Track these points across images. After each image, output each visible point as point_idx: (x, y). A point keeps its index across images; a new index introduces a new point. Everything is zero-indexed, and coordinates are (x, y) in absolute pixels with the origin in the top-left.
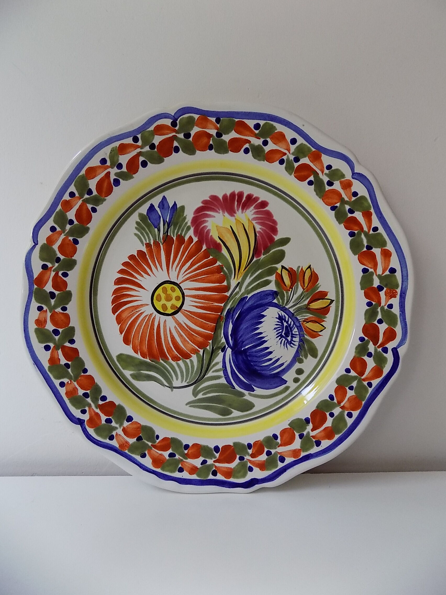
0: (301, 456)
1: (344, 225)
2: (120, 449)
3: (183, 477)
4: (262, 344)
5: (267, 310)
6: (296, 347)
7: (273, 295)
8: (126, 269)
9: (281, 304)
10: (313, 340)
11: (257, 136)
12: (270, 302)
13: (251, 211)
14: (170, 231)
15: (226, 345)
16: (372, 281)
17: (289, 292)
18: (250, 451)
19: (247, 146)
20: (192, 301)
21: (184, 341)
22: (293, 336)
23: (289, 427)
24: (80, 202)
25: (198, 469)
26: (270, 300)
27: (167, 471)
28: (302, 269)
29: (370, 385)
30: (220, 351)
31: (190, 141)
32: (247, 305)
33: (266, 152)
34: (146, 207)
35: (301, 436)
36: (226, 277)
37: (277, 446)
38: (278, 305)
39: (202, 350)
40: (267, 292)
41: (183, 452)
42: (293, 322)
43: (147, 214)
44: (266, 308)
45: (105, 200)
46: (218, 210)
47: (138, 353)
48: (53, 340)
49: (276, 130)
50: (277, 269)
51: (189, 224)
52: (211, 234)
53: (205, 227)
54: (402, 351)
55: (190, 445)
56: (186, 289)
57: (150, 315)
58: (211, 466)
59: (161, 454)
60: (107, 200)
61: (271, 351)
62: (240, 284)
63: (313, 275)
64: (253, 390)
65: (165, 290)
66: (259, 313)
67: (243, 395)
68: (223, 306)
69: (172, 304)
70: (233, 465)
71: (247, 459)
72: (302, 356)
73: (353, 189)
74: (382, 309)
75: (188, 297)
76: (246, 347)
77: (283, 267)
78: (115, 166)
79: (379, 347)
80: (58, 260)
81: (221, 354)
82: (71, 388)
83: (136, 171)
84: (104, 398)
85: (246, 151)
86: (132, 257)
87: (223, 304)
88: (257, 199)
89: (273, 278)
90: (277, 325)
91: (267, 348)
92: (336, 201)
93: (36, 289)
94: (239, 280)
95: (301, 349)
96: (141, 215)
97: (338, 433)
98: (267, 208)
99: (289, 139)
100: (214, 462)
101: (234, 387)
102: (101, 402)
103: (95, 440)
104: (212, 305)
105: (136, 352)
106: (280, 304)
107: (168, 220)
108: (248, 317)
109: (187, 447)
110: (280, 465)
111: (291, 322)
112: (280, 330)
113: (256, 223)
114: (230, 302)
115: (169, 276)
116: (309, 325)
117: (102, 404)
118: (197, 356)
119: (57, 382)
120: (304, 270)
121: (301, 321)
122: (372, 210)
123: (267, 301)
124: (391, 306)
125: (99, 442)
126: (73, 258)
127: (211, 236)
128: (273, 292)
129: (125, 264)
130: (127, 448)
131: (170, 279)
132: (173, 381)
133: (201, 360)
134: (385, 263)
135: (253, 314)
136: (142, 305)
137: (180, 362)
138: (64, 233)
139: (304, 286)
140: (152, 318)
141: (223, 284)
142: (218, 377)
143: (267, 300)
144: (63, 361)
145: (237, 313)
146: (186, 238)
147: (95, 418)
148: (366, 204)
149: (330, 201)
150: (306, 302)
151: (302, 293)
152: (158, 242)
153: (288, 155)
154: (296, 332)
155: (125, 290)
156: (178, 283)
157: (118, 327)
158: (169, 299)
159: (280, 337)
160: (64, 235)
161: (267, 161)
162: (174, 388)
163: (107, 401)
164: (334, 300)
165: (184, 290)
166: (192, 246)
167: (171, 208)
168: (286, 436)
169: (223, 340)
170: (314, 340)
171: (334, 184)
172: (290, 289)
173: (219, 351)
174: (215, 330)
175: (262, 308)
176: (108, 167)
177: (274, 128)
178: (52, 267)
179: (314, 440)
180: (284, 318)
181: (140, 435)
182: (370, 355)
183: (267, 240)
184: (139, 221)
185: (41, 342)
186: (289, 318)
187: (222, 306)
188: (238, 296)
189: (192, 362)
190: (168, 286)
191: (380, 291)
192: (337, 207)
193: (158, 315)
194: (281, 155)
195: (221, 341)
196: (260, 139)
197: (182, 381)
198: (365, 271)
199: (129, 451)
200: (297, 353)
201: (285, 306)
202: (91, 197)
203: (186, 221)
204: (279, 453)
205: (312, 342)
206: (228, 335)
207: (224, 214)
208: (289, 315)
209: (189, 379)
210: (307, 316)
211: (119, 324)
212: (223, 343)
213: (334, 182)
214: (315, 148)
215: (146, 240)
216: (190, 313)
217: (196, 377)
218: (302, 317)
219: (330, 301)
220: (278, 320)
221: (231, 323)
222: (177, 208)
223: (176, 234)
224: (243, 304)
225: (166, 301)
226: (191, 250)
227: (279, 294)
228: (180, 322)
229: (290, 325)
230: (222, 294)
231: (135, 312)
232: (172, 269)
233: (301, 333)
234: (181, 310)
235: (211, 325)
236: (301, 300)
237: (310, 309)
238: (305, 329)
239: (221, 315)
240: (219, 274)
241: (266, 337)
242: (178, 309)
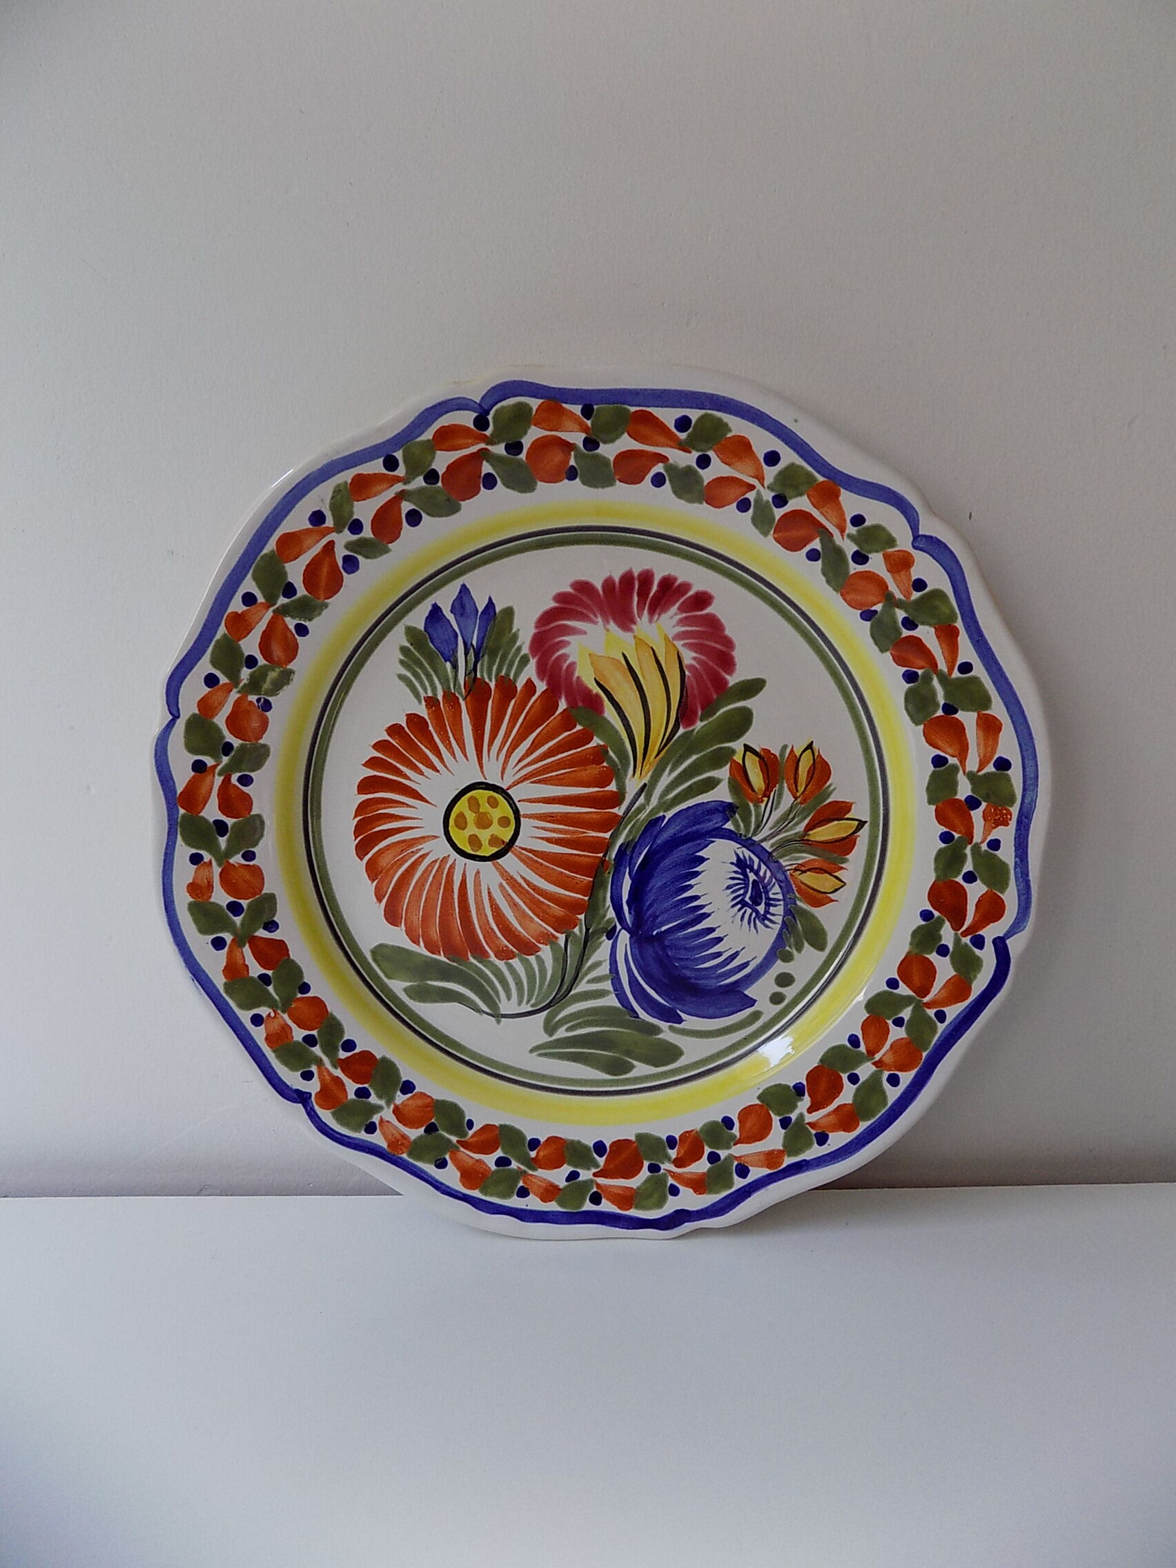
0: (784, 1165)
1: (892, 654)
2: (390, 1151)
3: (529, 1208)
4: (701, 922)
5: (710, 846)
6: (779, 926)
7: (723, 812)
8: (384, 757)
9: (742, 831)
10: (816, 911)
11: (684, 447)
12: (720, 827)
13: (671, 618)
14: (482, 665)
15: (618, 924)
16: (953, 786)
17: (760, 803)
18: (673, 1153)
19: (659, 468)
20: (538, 828)
21: (522, 916)
22: (771, 902)
23: (758, 1102)
24: (269, 614)
25: (560, 1189)
26: (717, 823)
27: (491, 1195)
28: (792, 750)
29: (941, 1016)
30: (604, 937)
31: (521, 459)
32: (665, 836)
33: (705, 483)
34: (424, 609)
35: (785, 1123)
36: (615, 773)
37: (732, 1144)
38: (736, 834)
39: (564, 935)
40: (709, 806)
41: (527, 1155)
42: (770, 870)
43: (425, 628)
44: (707, 842)
45: (326, 606)
46: (592, 616)
47: (419, 942)
48: (229, 927)
49: (730, 430)
50: (733, 752)
51: (525, 650)
52: (577, 674)
53: (565, 657)
54: (1015, 946)
55: (542, 1140)
56: (523, 800)
57: (442, 861)
58: (589, 1183)
59: (478, 1161)
60: (330, 607)
61: (719, 937)
62: (646, 788)
63: (818, 766)
64: (680, 1021)
66: (692, 854)
67: (657, 1030)
68: (608, 837)
69: (492, 836)
70: (635, 1182)
71: (666, 1170)
72: (790, 947)
73: (915, 573)
74: (976, 848)
75: (527, 819)
76: (663, 929)
77: (747, 748)
78: (344, 528)
79: (965, 934)
80: (228, 748)
81: (606, 944)
82: (277, 1027)
83: (395, 535)
84: (349, 1045)
85: (658, 481)
86: (394, 730)
87: (610, 833)
88: (685, 587)
89: (723, 773)
90: (732, 878)
91: (712, 930)
92: (875, 600)
93: (183, 816)
94: (646, 780)
95: (787, 930)
96: (410, 631)
97: (867, 1118)
98: (708, 610)
99: (760, 452)
100: (595, 1175)
101: (637, 1014)
102: (343, 1055)
103: (336, 1135)
104: (584, 835)
105: (416, 942)
107: (474, 643)
108: (667, 862)
109: (534, 1144)
110: (739, 1183)
111: (766, 871)
112: (741, 888)
113: (684, 645)
114: (625, 828)
115: (483, 772)
116: (809, 879)
117: (347, 1058)
118: (551, 948)
119: (245, 1016)
120: (798, 754)
121: (789, 870)
122: (959, 624)
123: (710, 825)
124: (995, 844)
125: (345, 1138)
126: (261, 741)
127: (578, 678)
128: (724, 804)
129: (379, 746)
130: (405, 1150)
131: (486, 779)
132: (500, 1001)
133: (561, 958)
134: (986, 746)
135: (679, 854)
136: (423, 839)
137: (515, 962)
138: (236, 687)
139: (797, 791)
140: (448, 866)
141: (607, 788)
142: (601, 994)
143: (711, 823)
144: (256, 970)
145: (640, 854)
146: (520, 684)
147: (333, 1087)
148: (944, 609)
149: (859, 598)
150: (801, 828)
151: (792, 807)
152: (454, 694)
153: (758, 491)
154: (777, 893)
155: (383, 806)
156: (505, 788)
157: (370, 887)
158: (483, 822)
159: (739, 906)
160: (239, 692)
161: (707, 503)
162: (502, 1017)
163: (357, 1051)
164: (866, 822)
165: (517, 804)
166: (534, 702)
167: (482, 612)
168: (751, 1122)
169: (611, 914)
170: (818, 912)
171: (870, 560)
172: (763, 797)
173: (601, 937)
174: (593, 890)
175: (698, 842)
176: (329, 531)
177: (725, 427)
178: (215, 767)
179: (813, 1132)
180: (748, 863)
181: (433, 1121)
182: (943, 951)
183: (709, 685)
184: (408, 645)
185: (203, 931)
186: (762, 864)
187: (606, 839)
188: (642, 816)
189: (540, 961)
190: (482, 795)
191: (972, 810)
192: (875, 612)
193: (461, 860)
194: (744, 489)
195: (605, 916)
196: (690, 452)
197: (520, 1003)
198: (938, 761)
199: (410, 1155)
200: (780, 940)
201: (752, 836)
202: (292, 601)
203: (518, 644)
204: (736, 1158)
205: (813, 916)
206: (622, 904)
207: (608, 627)
208: (762, 857)
209: (536, 998)
210: (803, 858)
211: (373, 881)
212: (610, 920)
213: (870, 556)
214: (824, 476)
215: (425, 690)
216: (533, 854)
217: (551, 994)
218: (790, 860)
219: (856, 823)
220: (736, 869)
221: (627, 875)
222: (495, 613)
223: (496, 676)
224: (655, 833)
225: (477, 827)
226: (532, 713)
227: (738, 810)
228: (511, 874)
229: (762, 879)
230: (606, 811)
231: (409, 853)
232: (489, 755)
233: (788, 896)
234: (512, 849)
235: (582, 880)
236: (790, 822)
237: (810, 842)
238: (798, 886)
239: (604, 858)
240: (597, 767)
241: (707, 905)
242: (506, 845)
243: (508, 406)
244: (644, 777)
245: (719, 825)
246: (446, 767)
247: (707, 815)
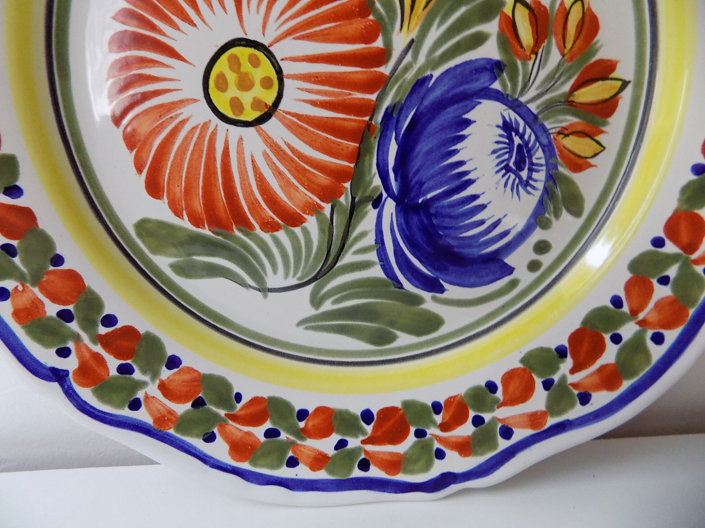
0: (547, 426)
2: (156, 427)
3: (299, 477)
4: (465, 189)
5: (477, 107)
6: (538, 194)
7: (491, 70)
8: (137, 10)
9: (509, 92)
12: (486, 88)
15: (384, 192)
17: (528, 61)
18: (438, 418)
20: (302, 90)
21: (286, 185)
22: (534, 167)
23: (520, 366)
25: (329, 458)
26: (484, 82)
27: (262, 466)
28: (562, 4)
30: (370, 206)
32: (432, 97)
35: (547, 385)
36: (381, 27)
37: (496, 407)
38: (503, 95)
39: (330, 205)
40: (477, 65)
41: (296, 426)
42: (535, 134)
44: (474, 104)
47: (183, 215)
50: (502, 2)
55: (311, 410)
56: (286, 59)
57: (203, 127)
58: (356, 451)
59: (248, 433)
61: (483, 204)
62: (414, 44)
63: (587, 19)
64: (442, 290)
65: (235, 63)
66: (460, 116)
67: (418, 300)
68: (374, 99)
69: (254, 98)
70: (402, 448)
71: (432, 435)
72: (549, 213)
75: (290, 80)
76: (429, 196)
81: (372, 213)
82: (26, 302)
84: (110, 320)
87: (376, 94)
89: (493, 27)
90: (498, 142)
91: (474, 197)
94: (414, 35)
95: (548, 196)
97: (630, 375)
100: (363, 442)
101: (402, 285)
103: (97, 413)
104: (349, 97)
105: (178, 214)
108: (434, 125)
109: (303, 414)
110: (503, 444)
111: (530, 136)
112: (506, 153)
114: (391, 89)
115: (243, 27)
116: (571, 143)
117: (107, 334)
118: (317, 219)
120: (567, 5)
121: (552, 133)
123: (477, 85)
125: (107, 416)
128: (492, 62)
130: (172, 425)
131: (246, 34)
132: (266, 274)
133: (327, 228)
135: (446, 117)
136: (182, 103)
137: (281, 235)
139: (565, 47)
140: (209, 133)
141: (375, 45)
142: (367, 265)
143: (478, 83)
145: (407, 117)
147: (92, 363)
150: (566, 88)
151: (559, 65)
154: (540, 158)
156: (266, 44)
157: (129, 157)
158: (245, 83)
159: (504, 171)
162: (268, 292)
163: (119, 325)
164: (629, 82)
165: (281, 64)
168: (514, 385)
169: (377, 181)
170: (577, 178)
172: (531, 54)
173: (366, 206)
174: (358, 157)
175: (465, 103)
179: (576, 392)
180: (514, 126)
181: (200, 395)
186: (527, 127)
187: (372, 100)
188: (410, 76)
189: (306, 232)
190: (243, 52)
193: (223, 126)
195: (371, 183)
197: (286, 275)
199: (177, 430)
200: (541, 206)
201: (518, 97)
204: (500, 420)
205: (572, 182)
206: (388, 170)
208: (528, 120)
209: (303, 271)
210: (566, 121)
211: (132, 150)
212: (376, 188)
216: (298, 119)
217: (317, 265)
218: (554, 122)
219: (620, 83)
220: (502, 132)
221: (393, 142)
224: (421, 95)
225: (238, 89)
227: (506, 68)
228: (275, 140)
229: (527, 143)
230: (373, 70)
231: (167, 119)
232: (249, 7)
233: (551, 161)
234: (276, 113)
235: (347, 146)
236: (556, 82)
237: (575, 104)
238: (560, 151)
239: (369, 122)
240: (363, 20)
241: (472, 171)
242: (270, 108)
244: (412, 31)
245: (486, 85)
246: (203, 20)
247: (475, 74)
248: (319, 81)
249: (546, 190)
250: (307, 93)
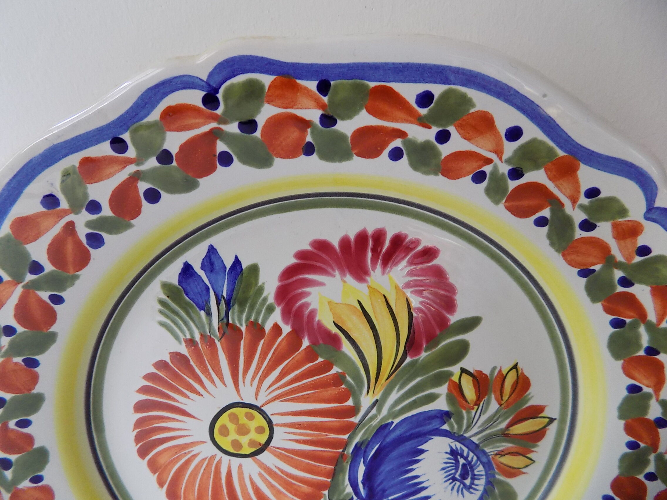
1: (603, 305)
4: (420, 492)
5: (429, 441)
6: (479, 492)
7: (441, 417)
8: (154, 386)
10: (511, 481)
11: (424, 123)
12: (437, 429)
14: (233, 313)
15: (355, 496)
16: (645, 409)
17: (472, 410)
19: (398, 143)
20: (289, 433)
22: (476, 477)
24: (19, 290)
26: (435, 425)
28: (500, 371)
31: (256, 137)
32: (393, 436)
33: (443, 157)
34: (176, 267)
36: (352, 393)
38: (450, 433)
40: (430, 414)
42: (477, 456)
43: (179, 282)
44: (427, 439)
45: (77, 277)
46: (330, 270)
49: (473, 106)
50: (451, 374)
51: (271, 300)
52: (317, 318)
53: (307, 305)
56: (275, 414)
57: (210, 458)
60: (81, 277)
62: (378, 403)
63: (520, 381)
66: (414, 448)
69: (250, 440)
73: (642, 241)
74: (659, 456)
75: (279, 427)
76: (390, 498)
77: (463, 371)
78: (81, 209)
80: (2, 402)
83: (136, 212)
85: (396, 155)
86: (161, 365)
87: (348, 435)
88: (414, 243)
89: (443, 390)
90: (446, 463)
91: (427, 498)
92: (595, 261)
94: (378, 397)
95: (487, 494)
96: (166, 287)
98: (435, 262)
99: (502, 127)
104: (326, 437)
106: (455, 431)
107: (225, 294)
108: (395, 454)
111: (473, 458)
112: (453, 469)
113: (411, 292)
114: (360, 431)
115: (239, 395)
116: (506, 460)
120: (504, 372)
121: (491, 455)
123: (429, 428)
126: (35, 391)
127: (319, 321)
128: (442, 412)
129: (149, 377)
131: (242, 400)
135: (404, 448)
136: (194, 444)
139: (502, 400)
140: (215, 462)
141: (346, 404)
143: (431, 426)
145: (373, 449)
146: (268, 327)
149: (579, 259)
150: (503, 425)
151: (497, 411)
152: (211, 337)
153: (496, 164)
154: (481, 471)
155: (157, 421)
156: (259, 406)
157: (153, 478)
158: (243, 431)
159: (451, 481)
160: (3, 356)
161: (443, 176)
164: (555, 419)
165: (271, 417)
166: (281, 342)
167: (230, 269)
169: (349, 489)
171: (597, 228)
172: (474, 406)
174: (334, 475)
175: (420, 439)
176: (66, 213)
177: (467, 102)
180: (459, 452)
183: (434, 324)
184: (165, 298)
186: (471, 452)
187: (345, 439)
188: (375, 423)
190: (240, 412)
191: (659, 428)
192: (594, 271)
193: (226, 458)
194: (480, 163)
195: (344, 491)
196: (429, 128)
198: (633, 389)
201: (463, 434)
202: (41, 277)
203: (264, 294)
205: (508, 484)
206: (358, 483)
207: (345, 279)
208: (471, 448)
210: (502, 446)
211: (155, 473)
212: (348, 494)
213: (598, 224)
214: (565, 151)
215: (184, 333)
216: (285, 452)
218: (493, 448)
219: (547, 420)
220: (449, 456)
221: (362, 464)
222: (242, 269)
223: (246, 322)
224: (384, 434)
225: (237, 434)
226: (279, 350)
227: (453, 415)
228: (268, 465)
229: (470, 463)
230: (345, 420)
231: (182, 454)
232: (244, 382)
233: (489, 472)
234: (268, 448)
235: (325, 468)
236: (495, 422)
237: (509, 435)
238: (498, 466)
239: (342, 453)
240: (337, 388)
241: (425, 481)
242: (262, 446)
243: (238, 84)
244: (376, 395)
245: (438, 426)
246: (208, 392)
247: (428, 420)
248: (302, 427)
249: (485, 491)
250: (292, 435)
